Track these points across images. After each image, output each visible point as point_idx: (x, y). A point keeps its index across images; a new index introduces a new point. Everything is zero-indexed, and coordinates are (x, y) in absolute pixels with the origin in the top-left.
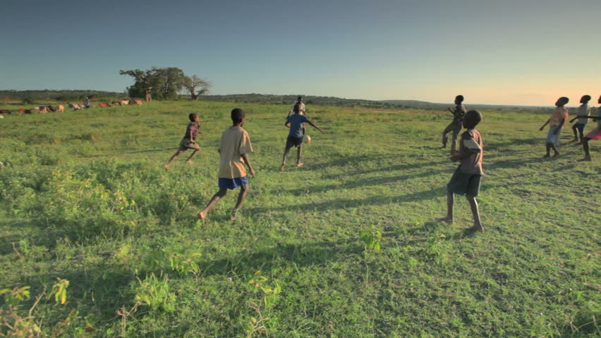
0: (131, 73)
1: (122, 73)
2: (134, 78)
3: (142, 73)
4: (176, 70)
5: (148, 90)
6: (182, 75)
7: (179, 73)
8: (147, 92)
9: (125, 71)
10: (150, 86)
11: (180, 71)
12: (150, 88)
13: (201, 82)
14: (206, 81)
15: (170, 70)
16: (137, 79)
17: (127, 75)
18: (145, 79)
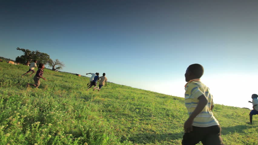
0: (23, 50)
1: (18, 49)
2: (24, 53)
3: (30, 51)
4: (46, 55)
5: (30, 60)
6: (49, 58)
7: (47, 57)
8: (29, 61)
9: (20, 49)
10: (32, 59)
11: (48, 56)
12: (32, 60)
13: (59, 63)
14: (63, 63)
15: (43, 54)
16: (26, 53)
17: (21, 51)
18: (30, 55)
